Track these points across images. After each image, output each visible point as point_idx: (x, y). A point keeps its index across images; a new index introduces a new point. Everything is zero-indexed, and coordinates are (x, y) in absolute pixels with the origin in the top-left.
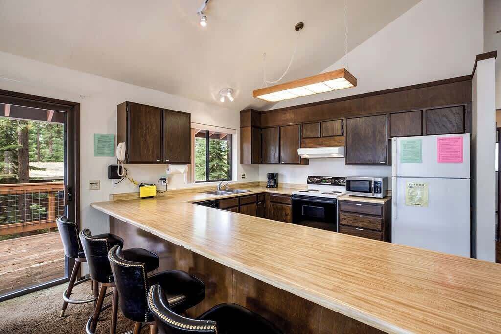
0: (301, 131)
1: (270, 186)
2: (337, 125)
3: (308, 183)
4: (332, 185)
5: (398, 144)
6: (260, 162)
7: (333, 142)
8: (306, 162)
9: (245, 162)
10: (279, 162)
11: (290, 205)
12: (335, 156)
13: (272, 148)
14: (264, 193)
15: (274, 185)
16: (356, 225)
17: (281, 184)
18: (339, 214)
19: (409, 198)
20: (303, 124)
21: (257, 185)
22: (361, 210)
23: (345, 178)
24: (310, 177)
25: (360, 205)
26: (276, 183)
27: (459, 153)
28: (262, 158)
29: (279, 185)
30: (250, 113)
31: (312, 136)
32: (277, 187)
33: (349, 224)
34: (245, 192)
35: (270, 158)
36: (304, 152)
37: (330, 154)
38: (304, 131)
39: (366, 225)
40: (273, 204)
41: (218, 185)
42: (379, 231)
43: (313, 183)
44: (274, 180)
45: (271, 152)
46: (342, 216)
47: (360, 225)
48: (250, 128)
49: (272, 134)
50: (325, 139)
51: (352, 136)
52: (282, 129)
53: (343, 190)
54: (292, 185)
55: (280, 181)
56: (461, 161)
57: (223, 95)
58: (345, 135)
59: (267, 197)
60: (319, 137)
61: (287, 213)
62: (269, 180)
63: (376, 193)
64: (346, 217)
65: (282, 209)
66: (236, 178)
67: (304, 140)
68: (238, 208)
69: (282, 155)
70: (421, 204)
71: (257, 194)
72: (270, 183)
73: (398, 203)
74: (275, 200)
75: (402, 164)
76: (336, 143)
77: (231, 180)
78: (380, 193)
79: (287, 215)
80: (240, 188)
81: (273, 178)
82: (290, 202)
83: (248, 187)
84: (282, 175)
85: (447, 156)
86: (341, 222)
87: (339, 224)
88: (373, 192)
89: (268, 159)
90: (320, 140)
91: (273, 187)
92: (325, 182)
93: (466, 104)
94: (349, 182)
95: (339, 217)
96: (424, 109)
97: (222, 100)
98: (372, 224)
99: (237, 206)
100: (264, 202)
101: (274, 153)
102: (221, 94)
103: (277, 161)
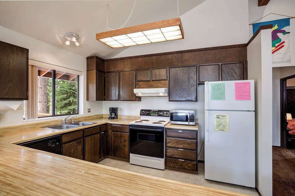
0: (136, 76)
1: (111, 118)
2: (163, 73)
3: (141, 115)
4: (158, 116)
5: (209, 86)
6: (103, 99)
7: (160, 84)
8: (139, 99)
9: (90, 99)
10: (119, 99)
11: (128, 133)
12: (162, 95)
13: (113, 88)
14: (106, 125)
15: (115, 117)
16: (178, 146)
17: (120, 115)
18: (166, 139)
19: (217, 126)
20: (137, 70)
21: (101, 117)
22: (182, 135)
23: (168, 111)
24: (142, 110)
25: (181, 131)
26: (116, 115)
27: (248, 94)
28: (105, 95)
29: (118, 116)
30: (95, 60)
31: (144, 79)
32: (117, 118)
33: (173, 146)
34: (90, 124)
35: (111, 96)
36: (138, 92)
37: (158, 93)
38: (139, 75)
39: (186, 146)
40: (114, 132)
41: (64, 119)
42: (195, 150)
43: (144, 115)
44: (115, 113)
45: (112, 91)
46: (168, 141)
47: (181, 146)
48: (95, 71)
49: (113, 78)
50: (154, 82)
51: (173, 81)
52: (121, 73)
53: (168, 119)
54: (128, 116)
55: (119, 113)
56: (250, 99)
57: (68, 39)
58: (168, 79)
59: (109, 127)
60: (149, 81)
61: (125, 140)
62: (111, 113)
63: (191, 121)
64: (171, 141)
65: (121, 136)
66: (82, 112)
67: (138, 82)
68: (82, 140)
69: (121, 93)
70: (225, 130)
71: (100, 126)
72: (112, 115)
73: (209, 130)
74: (115, 129)
75: (212, 101)
76: (162, 86)
77: (78, 113)
78: (194, 121)
79: (125, 141)
80: (86, 120)
81: (114, 111)
82: (128, 130)
83: (93, 119)
84: (121, 109)
85: (241, 95)
86: (167, 145)
87: (166, 146)
88: (189, 121)
89: (110, 97)
90: (151, 83)
91: (114, 118)
92: (154, 114)
93: (244, 62)
94: (172, 114)
95: (166, 141)
96: (220, 64)
97: (68, 43)
98: (190, 145)
99: (81, 138)
100: (106, 131)
101: (114, 92)
102: (66, 37)
103: (117, 98)
